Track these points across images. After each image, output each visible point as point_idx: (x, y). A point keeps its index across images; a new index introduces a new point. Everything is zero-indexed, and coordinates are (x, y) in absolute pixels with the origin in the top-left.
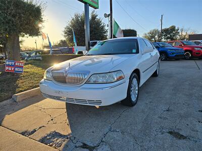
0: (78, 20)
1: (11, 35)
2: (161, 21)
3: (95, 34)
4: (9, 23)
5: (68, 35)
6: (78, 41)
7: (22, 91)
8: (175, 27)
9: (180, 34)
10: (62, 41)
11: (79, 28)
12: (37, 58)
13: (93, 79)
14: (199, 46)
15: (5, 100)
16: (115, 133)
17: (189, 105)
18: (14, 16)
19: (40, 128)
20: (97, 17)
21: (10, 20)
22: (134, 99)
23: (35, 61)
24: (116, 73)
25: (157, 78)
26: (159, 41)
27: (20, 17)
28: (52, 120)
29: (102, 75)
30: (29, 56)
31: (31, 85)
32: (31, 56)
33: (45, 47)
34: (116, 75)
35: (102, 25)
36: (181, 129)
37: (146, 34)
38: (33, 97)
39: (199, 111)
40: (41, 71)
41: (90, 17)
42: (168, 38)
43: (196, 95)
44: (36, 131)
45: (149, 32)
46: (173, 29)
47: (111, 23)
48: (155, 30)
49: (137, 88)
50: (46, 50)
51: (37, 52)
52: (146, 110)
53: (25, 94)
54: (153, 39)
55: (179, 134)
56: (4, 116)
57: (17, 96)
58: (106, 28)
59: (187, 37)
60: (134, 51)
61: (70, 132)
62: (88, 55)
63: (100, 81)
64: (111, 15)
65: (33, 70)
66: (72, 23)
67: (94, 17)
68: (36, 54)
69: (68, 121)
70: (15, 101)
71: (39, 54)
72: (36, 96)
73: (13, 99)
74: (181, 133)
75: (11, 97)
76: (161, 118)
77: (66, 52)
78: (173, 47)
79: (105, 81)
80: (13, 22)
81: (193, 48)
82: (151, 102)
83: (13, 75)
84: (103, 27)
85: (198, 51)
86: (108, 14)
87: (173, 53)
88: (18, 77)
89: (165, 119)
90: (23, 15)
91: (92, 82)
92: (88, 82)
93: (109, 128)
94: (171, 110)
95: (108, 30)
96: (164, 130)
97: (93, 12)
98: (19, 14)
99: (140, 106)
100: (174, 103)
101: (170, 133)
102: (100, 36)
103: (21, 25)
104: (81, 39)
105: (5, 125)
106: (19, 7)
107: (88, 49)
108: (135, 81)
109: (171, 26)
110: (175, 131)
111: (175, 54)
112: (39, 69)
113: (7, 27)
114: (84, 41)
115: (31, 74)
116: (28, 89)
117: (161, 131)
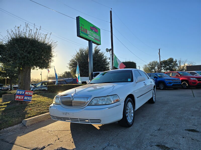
0: (83, 54)
1: (24, 68)
2: (159, 54)
3: (98, 66)
4: (24, 58)
5: (73, 67)
6: (82, 72)
7: (30, 117)
8: (173, 59)
9: (179, 65)
10: (66, 73)
11: (83, 61)
12: (42, 89)
13: (94, 102)
14: (195, 76)
15: (16, 124)
16: (113, 147)
17: (177, 125)
18: (29, 53)
19: (49, 145)
20: (100, 52)
21: (25, 56)
22: (130, 120)
23: (41, 91)
24: (112, 96)
25: (154, 104)
26: (159, 72)
27: (34, 54)
28: (59, 139)
29: (101, 98)
30: (35, 87)
31: (38, 111)
32: (37, 86)
33: (49, 78)
34: (113, 98)
35: (104, 58)
36: (167, 143)
37: (146, 66)
38: (40, 122)
39: (185, 130)
40: (47, 100)
41: (93, 51)
42: (167, 69)
43: (186, 118)
44: (45, 147)
45: (149, 63)
46: (171, 60)
47: (112, 57)
48: (154, 62)
49: (132, 111)
50: (50, 81)
51: (43, 83)
52: (140, 130)
53: (34, 119)
54: (154, 70)
55: (164, 146)
56: (16, 137)
57: (27, 121)
58: (108, 60)
59: (185, 68)
60: (129, 80)
61: (74, 147)
62: (91, 84)
63: (100, 103)
64: (112, 49)
65: (39, 99)
66: (77, 57)
67: (97, 52)
68: (42, 84)
69: (72, 140)
70: (25, 126)
71: (45, 84)
72: (44, 121)
73: (23, 124)
74: (166, 146)
75: (21, 122)
76: (152, 135)
77: (70, 83)
78: (170, 77)
79: (104, 103)
80: (27, 57)
81: (189, 78)
82: (145, 124)
83: (22, 104)
84: (105, 59)
85: (194, 80)
86: (109, 49)
87: (170, 83)
88: (27, 105)
89: (155, 136)
90: (36, 52)
91: (93, 104)
92: (90, 105)
93: (107, 144)
94: (162, 130)
95: (110, 63)
96: (153, 144)
97: (96, 47)
98: (34, 51)
99: (136, 127)
100: (165, 125)
101: (158, 146)
102: (102, 67)
103: (34, 60)
104: (85, 70)
105: (18, 144)
106: (34, 46)
107: (91, 79)
108: (130, 105)
109: (169, 58)
110: (162, 144)
111: (172, 84)
112: (45, 98)
113: (22, 61)
114: (88, 72)
115: (38, 103)
116: (36, 115)
117: (150, 145)
